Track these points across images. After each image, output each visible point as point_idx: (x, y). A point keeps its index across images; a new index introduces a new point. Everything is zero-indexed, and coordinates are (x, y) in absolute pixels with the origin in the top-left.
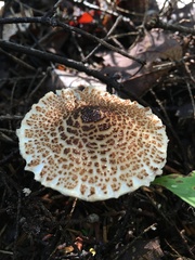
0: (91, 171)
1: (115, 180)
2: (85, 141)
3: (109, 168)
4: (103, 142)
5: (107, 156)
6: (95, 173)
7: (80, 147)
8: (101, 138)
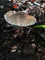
0: (21, 22)
1: (26, 23)
2: (20, 17)
3: (25, 21)
4: (24, 17)
5: (24, 19)
6: (22, 22)
7: (19, 18)
8: (23, 16)
